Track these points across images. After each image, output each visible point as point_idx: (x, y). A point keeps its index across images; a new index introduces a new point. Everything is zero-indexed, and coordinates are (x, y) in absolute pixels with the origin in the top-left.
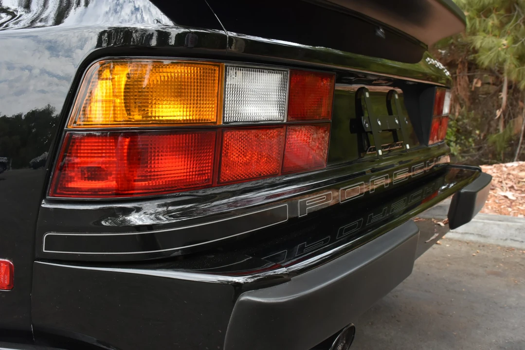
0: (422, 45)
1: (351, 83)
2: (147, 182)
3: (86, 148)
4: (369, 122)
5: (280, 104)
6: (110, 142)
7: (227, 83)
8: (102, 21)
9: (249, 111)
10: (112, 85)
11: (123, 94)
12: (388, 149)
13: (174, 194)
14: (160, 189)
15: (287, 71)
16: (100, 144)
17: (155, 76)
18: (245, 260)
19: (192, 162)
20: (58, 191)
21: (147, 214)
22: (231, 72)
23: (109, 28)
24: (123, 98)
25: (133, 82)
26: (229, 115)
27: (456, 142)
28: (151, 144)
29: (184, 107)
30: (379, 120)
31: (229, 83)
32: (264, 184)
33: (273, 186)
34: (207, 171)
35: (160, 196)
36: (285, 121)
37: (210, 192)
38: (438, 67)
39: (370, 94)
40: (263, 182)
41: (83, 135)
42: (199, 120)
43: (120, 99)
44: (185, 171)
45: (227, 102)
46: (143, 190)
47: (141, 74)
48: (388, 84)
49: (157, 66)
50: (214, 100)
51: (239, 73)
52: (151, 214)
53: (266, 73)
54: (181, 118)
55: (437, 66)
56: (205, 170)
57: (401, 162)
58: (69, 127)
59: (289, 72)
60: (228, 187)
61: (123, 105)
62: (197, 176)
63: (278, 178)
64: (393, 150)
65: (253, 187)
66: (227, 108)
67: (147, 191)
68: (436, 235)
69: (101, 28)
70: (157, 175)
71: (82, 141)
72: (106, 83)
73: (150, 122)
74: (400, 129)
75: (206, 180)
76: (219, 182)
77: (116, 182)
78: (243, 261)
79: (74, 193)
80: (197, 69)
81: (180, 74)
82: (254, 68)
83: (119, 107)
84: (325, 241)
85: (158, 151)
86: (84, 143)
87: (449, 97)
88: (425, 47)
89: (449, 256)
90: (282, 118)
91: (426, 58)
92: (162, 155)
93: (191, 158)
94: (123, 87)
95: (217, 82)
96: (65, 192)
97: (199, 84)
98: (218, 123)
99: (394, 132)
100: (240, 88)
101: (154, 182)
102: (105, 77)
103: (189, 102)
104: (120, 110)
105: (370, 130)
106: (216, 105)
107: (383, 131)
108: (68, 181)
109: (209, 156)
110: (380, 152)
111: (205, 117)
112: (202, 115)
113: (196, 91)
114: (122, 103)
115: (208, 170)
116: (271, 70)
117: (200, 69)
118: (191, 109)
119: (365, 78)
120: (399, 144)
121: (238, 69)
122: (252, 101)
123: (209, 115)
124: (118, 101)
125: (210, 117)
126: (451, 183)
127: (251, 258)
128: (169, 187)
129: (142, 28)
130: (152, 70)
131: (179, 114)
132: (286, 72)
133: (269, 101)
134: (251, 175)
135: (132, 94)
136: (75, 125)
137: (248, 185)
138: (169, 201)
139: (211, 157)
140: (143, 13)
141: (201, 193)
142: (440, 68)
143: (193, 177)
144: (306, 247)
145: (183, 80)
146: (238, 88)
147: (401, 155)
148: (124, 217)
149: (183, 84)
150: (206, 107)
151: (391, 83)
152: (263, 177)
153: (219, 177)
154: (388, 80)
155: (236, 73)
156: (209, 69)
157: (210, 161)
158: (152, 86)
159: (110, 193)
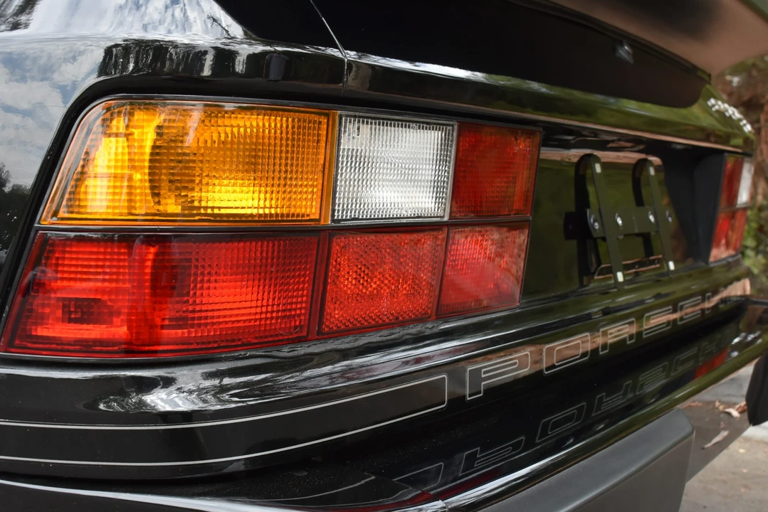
0: (699, 73)
1: (566, 145)
2: (185, 331)
3: (73, 263)
4: (600, 219)
5: (437, 187)
6: (119, 254)
7: (342, 147)
8: (111, 26)
9: (381, 199)
10: (128, 146)
11: (147, 164)
12: (634, 270)
13: (236, 354)
14: (209, 343)
15: (453, 126)
16: (101, 257)
17: (209, 132)
18: (363, 482)
19: (271, 293)
20: (17, 342)
21: (183, 392)
22: (351, 127)
23: (124, 41)
24: (147, 171)
25: (168, 143)
26: (343, 206)
27: (756, 250)
28: (197, 260)
29: (260, 192)
30: (619, 216)
31: (346, 147)
32: (403, 336)
33: (419, 340)
34: (298, 312)
35: (210, 356)
36: (446, 219)
37: (302, 350)
38: (730, 117)
39: (605, 166)
40: (401, 333)
41: (68, 239)
42: (288, 215)
43: (141, 174)
44: (259, 310)
45: (341, 182)
46: (177, 344)
47: (183, 128)
48: (636, 149)
49: (212, 113)
50: (317, 179)
51: (365, 129)
52: (191, 392)
53: (413, 128)
54: (255, 211)
55: (727, 114)
56: (295, 310)
57: (658, 296)
58: (42, 223)
59: (456, 127)
60: (337, 342)
61: (147, 184)
62: (279, 321)
63: (429, 325)
64: (644, 272)
65: (382, 342)
66: (340, 194)
67: (185, 347)
68: (725, 434)
69: (109, 39)
70: (206, 318)
71: (67, 249)
72: (117, 142)
73: (197, 218)
74: (657, 232)
75: (296, 327)
76: (319, 332)
77: (128, 329)
78: (359, 484)
79: (47, 346)
80: (287, 121)
81: (255, 130)
82: (393, 120)
83: (140, 187)
84: (516, 446)
85: (209, 273)
86: (71, 252)
87: (750, 171)
88: (706, 78)
89: (745, 471)
90: (440, 213)
91: (709, 99)
92: (216, 281)
93: (270, 286)
94: (148, 150)
95: (323, 144)
96: (29, 345)
97: (289, 149)
98: (322, 222)
99: (646, 238)
100: (365, 157)
101: (199, 330)
102: (114, 130)
103: (270, 182)
104: (141, 194)
105: (603, 235)
106: (320, 188)
107: (626, 235)
108: (36, 324)
109: (304, 282)
110: (620, 277)
111: (298, 211)
112: (295, 207)
113: (283, 161)
114: (145, 181)
115: (300, 309)
116: (423, 123)
117: (293, 120)
118: (274, 195)
119: (595, 137)
120: (654, 260)
121: (363, 122)
122: (387, 180)
123: (306, 206)
124: (137, 176)
125: (308, 210)
126: (750, 333)
127: (373, 477)
128: (227, 341)
129: (186, 42)
130: (203, 121)
131: (250, 203)
132: (451, 128)
133: (418, 181)
134: (380, 319)
135: (164, 165)
136: (55, 218)
137: (374, 338)
138: (223, 366)
139: (306, 285)
140: (187, 7)
141: (285, 352)
142: (733, 117)
143: (274, 321)
144: (480, 458)
145: (261, 141)
146: (361, 157)
147: (658, 281)
148: (140, 396)
149: (261, 147)
150: (301, 192)
151: (641, 147)
152: (402, 322)
153: (321, 323)
154: (637, 141)
155: (358, 129)
156: (310, 122)
157: (305, 292)
158: (202, 151)
159: (116, 348)
